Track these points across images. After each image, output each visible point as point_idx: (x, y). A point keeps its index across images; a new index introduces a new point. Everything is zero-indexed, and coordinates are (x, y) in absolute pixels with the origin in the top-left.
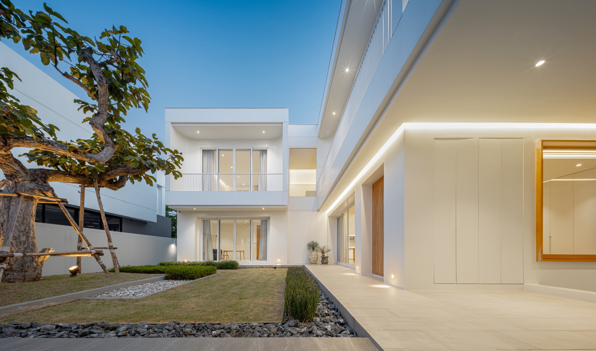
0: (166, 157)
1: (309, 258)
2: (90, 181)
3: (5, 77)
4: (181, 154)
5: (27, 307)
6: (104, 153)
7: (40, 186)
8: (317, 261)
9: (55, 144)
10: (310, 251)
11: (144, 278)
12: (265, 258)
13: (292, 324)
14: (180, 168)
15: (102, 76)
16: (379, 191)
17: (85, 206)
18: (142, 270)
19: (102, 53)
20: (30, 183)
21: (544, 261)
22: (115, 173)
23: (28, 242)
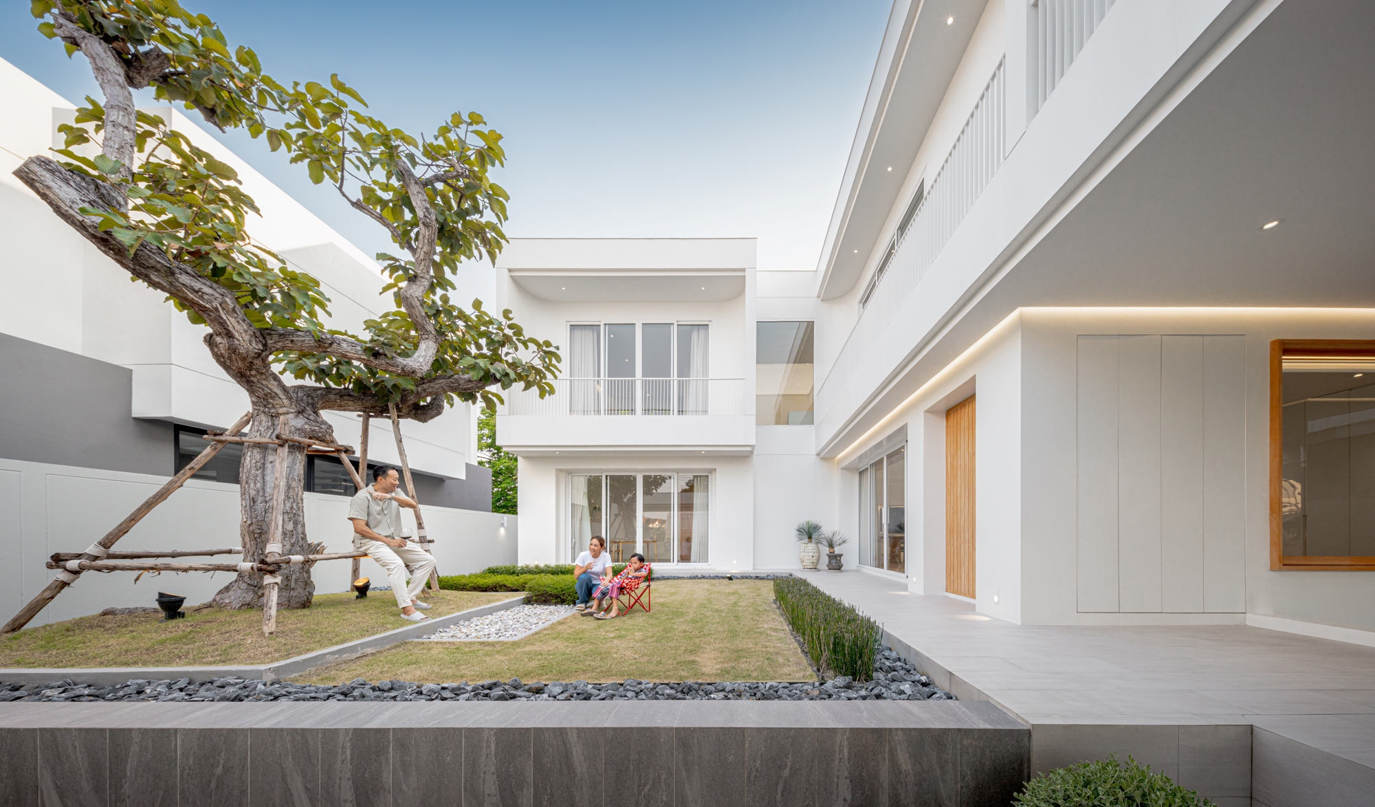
0: (527, 356)
1: (802, 557)
2: (382, 407)
3: (231, 204)
4: (557, 348)
5: (337, 656)
6: (423, 354)
7: (313, 424)
8: (817, 564)
9: (343, 342)
10: (803, 541)
11: (489, 602)
12: (704, 558)
13: (841, 684)
14: (556, 377)
15: (428, 206)
16: (962, 426)
17: (369, 457)
18: (470, 585)
19: (429, 162)
20: (296, 418)
21: (1284, 570)
22: (430, 390)
23: (297, 533)
